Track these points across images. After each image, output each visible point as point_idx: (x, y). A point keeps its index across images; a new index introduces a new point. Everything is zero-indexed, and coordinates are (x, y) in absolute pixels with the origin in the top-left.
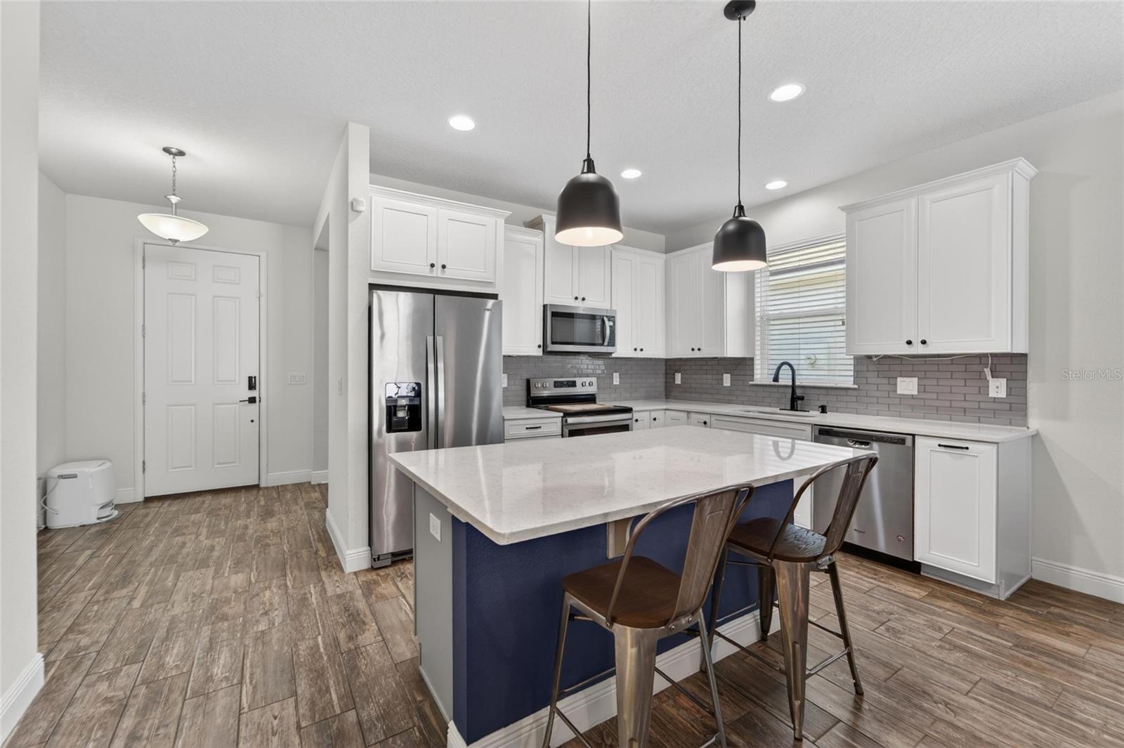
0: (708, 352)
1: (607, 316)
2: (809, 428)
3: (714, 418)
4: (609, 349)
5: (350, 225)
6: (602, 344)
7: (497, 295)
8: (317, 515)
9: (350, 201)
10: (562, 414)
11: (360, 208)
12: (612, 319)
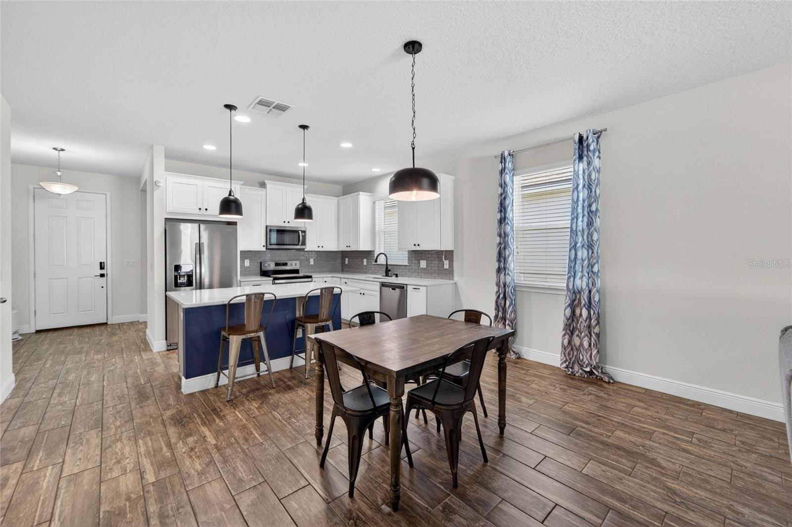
0: (353, 248)
1: (301, 231)
2: (379, 283)
3: (349, 280)
4: (303, 247)
5: (154, 193)
6: (298, 245)
7: (236, 222)
8: (141, 334)
9: (154, 181)
10: (272, 279)
11: (160, 184)
12: (304, 232)
